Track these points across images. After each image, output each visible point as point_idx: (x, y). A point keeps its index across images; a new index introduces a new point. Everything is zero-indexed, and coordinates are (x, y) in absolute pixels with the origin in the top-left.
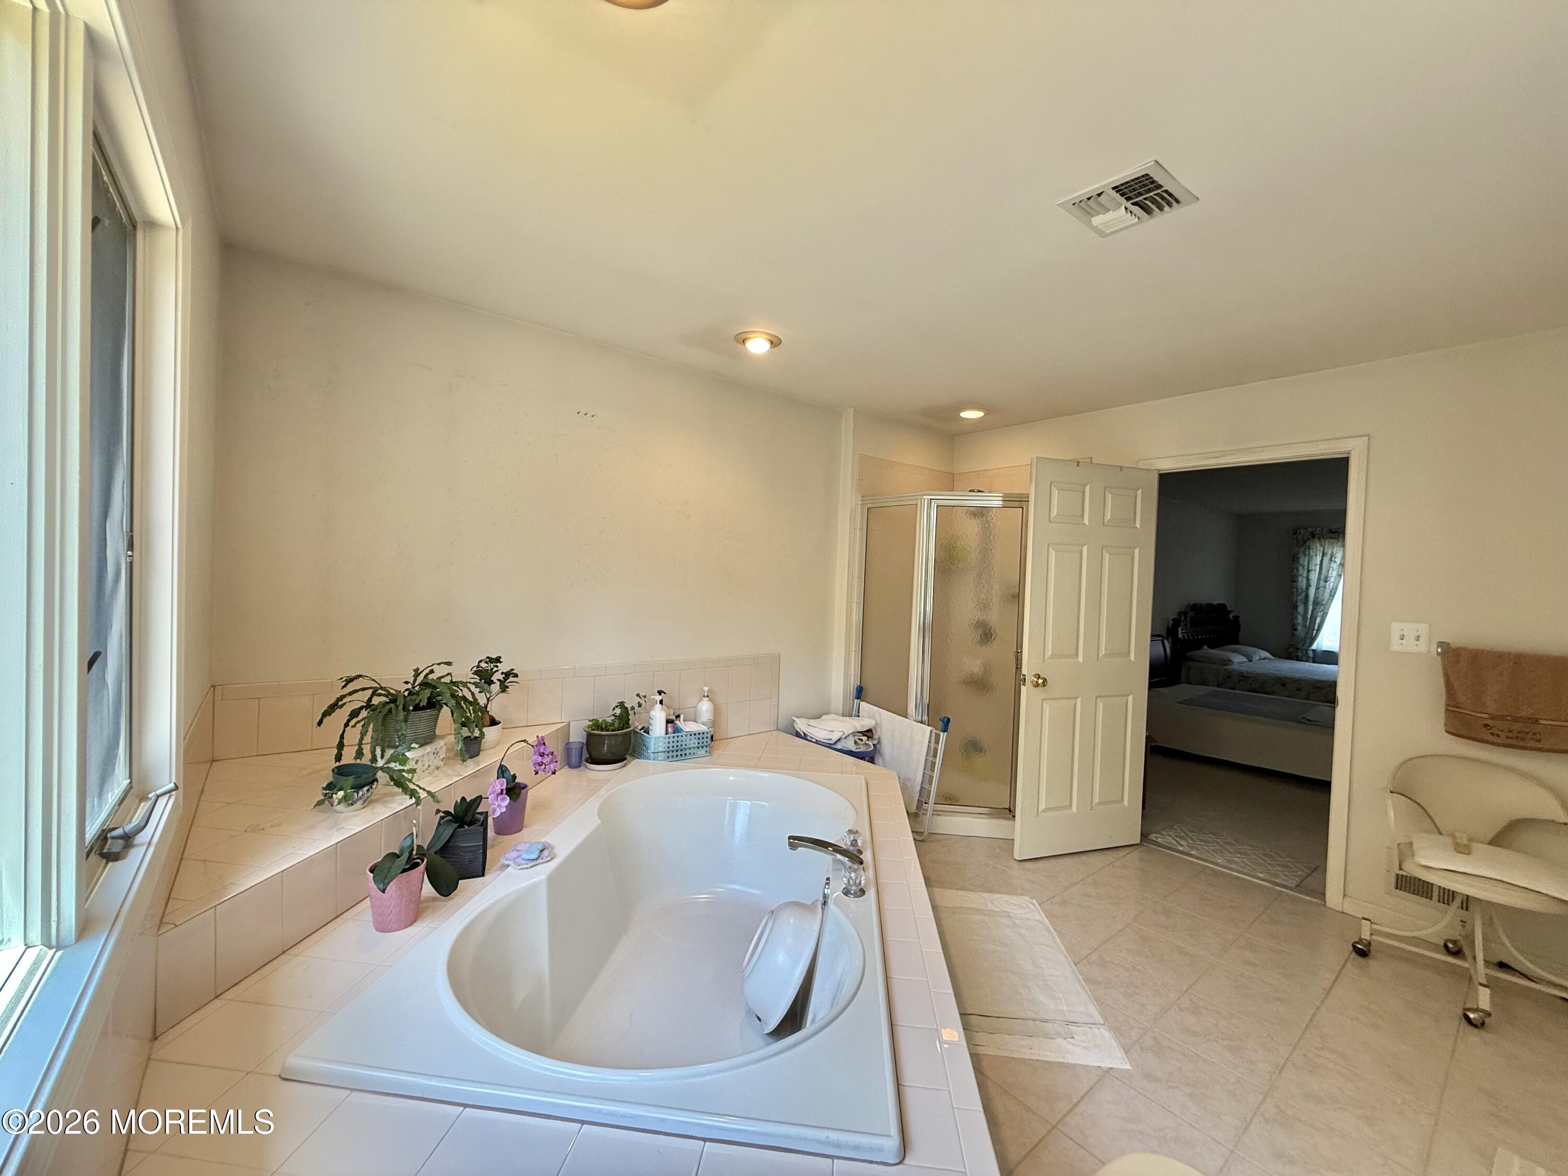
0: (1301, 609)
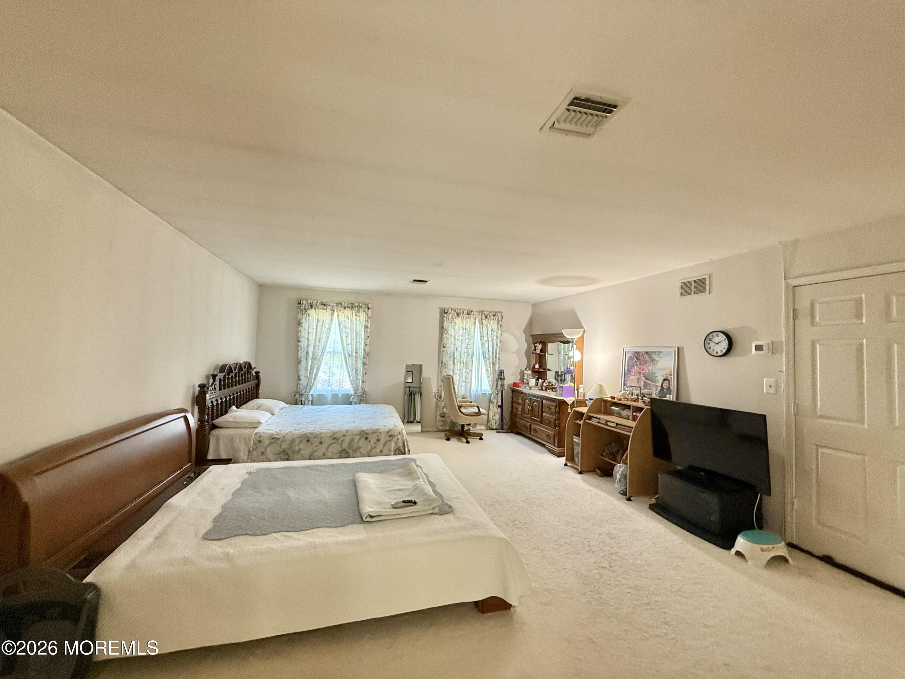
0: (303, 363)
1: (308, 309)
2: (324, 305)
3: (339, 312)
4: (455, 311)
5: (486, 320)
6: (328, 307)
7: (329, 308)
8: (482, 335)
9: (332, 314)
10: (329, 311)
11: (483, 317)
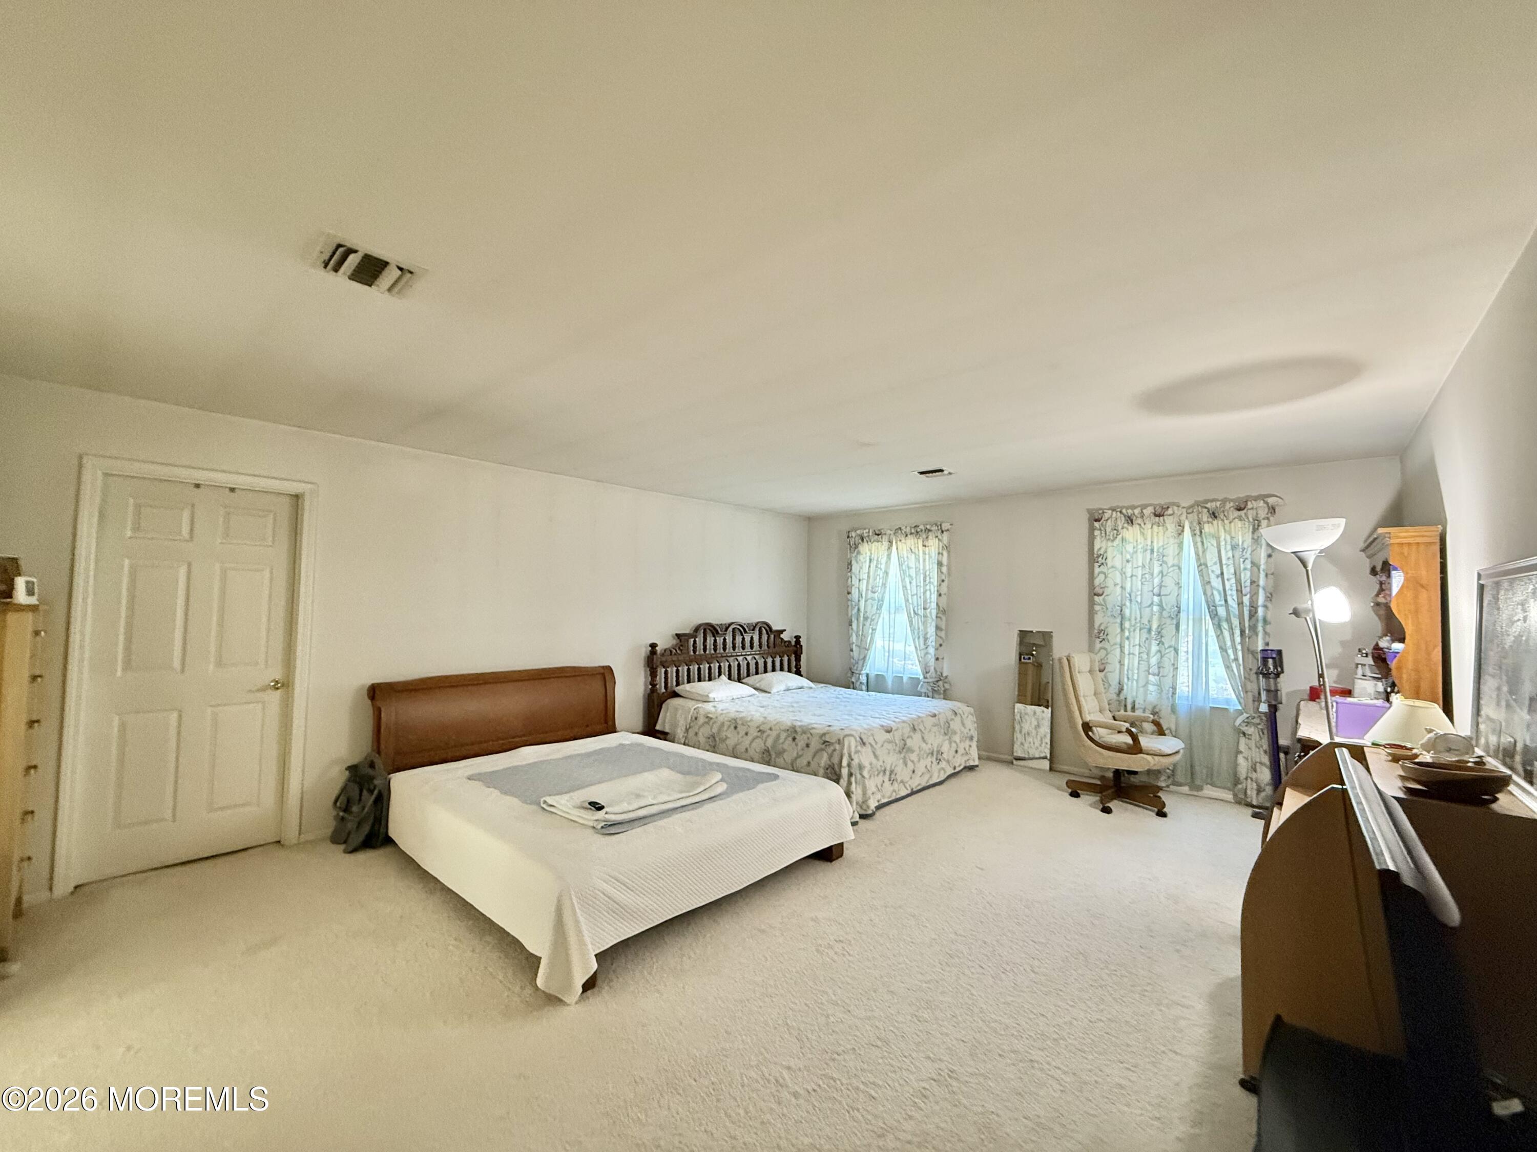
0: (854, 625)
1: (859, 543)
2: (878, 535)
3: (899, 543)
4: (1121, 512)
5: (1215, 522)
6: (884, 536)
7: (885, 538)
8: (1202, 561)
9: (890, 547)
10: (886, 544)
11: (1205, 517)
